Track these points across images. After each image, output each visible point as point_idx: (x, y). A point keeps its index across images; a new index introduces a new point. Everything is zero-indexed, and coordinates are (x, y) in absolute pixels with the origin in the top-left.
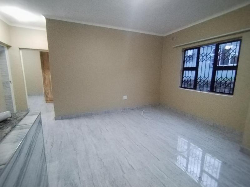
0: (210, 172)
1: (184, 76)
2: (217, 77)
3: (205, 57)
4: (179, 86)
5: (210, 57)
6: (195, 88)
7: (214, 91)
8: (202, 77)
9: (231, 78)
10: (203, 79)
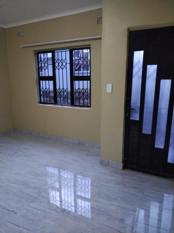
0: (83, 195)
1: (41, 87)
2: (75, 89)
3: (60, 64)
4: (37, 101)
5: (66, 65)
6: (56, 103)
7: (75, 104)
8: (61, 88)
9: (87, 89)
10: (62, 91)
